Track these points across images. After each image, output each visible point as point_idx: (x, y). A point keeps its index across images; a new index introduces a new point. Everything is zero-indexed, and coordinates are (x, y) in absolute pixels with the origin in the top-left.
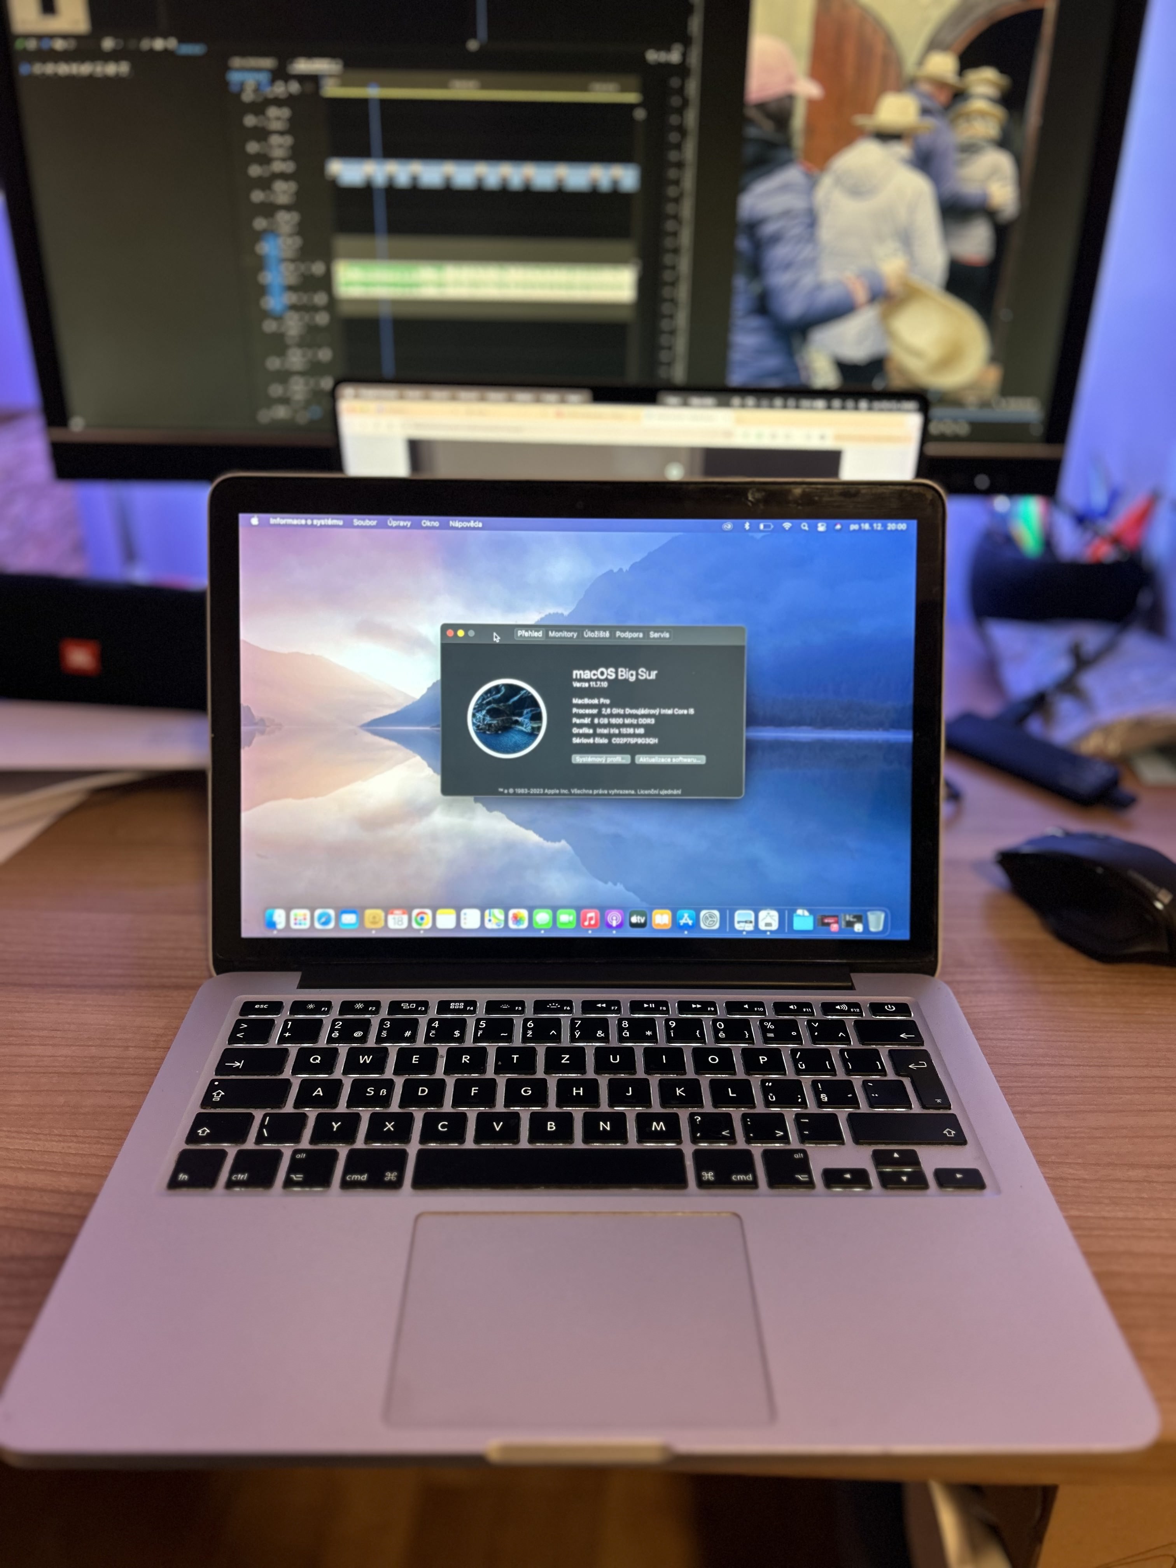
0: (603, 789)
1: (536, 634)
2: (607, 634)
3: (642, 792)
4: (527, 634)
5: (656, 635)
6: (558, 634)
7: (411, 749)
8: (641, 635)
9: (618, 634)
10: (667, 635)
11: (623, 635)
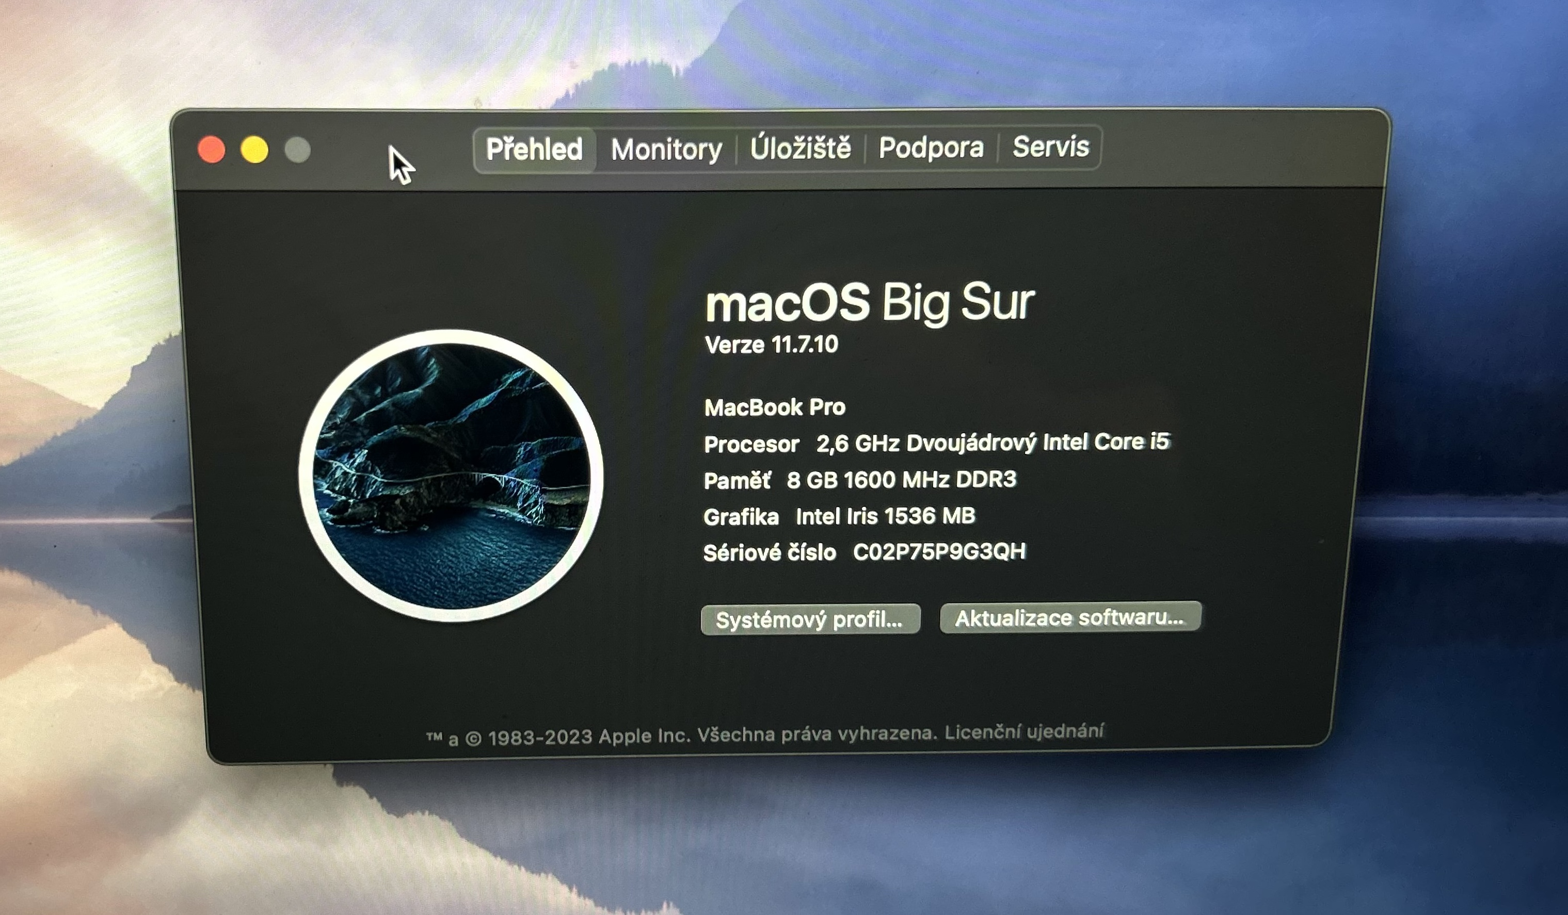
0: (816, 727)
1: (559, 151)
2: (844, 149)
3: (962, 734)
4: (521, 152)
5: (1039, 148)
6: (649, 151)
7: (82, 601)
8: (978, 149)
9: (886, 145)
10: (1082, 148)
11: (907, 150)
